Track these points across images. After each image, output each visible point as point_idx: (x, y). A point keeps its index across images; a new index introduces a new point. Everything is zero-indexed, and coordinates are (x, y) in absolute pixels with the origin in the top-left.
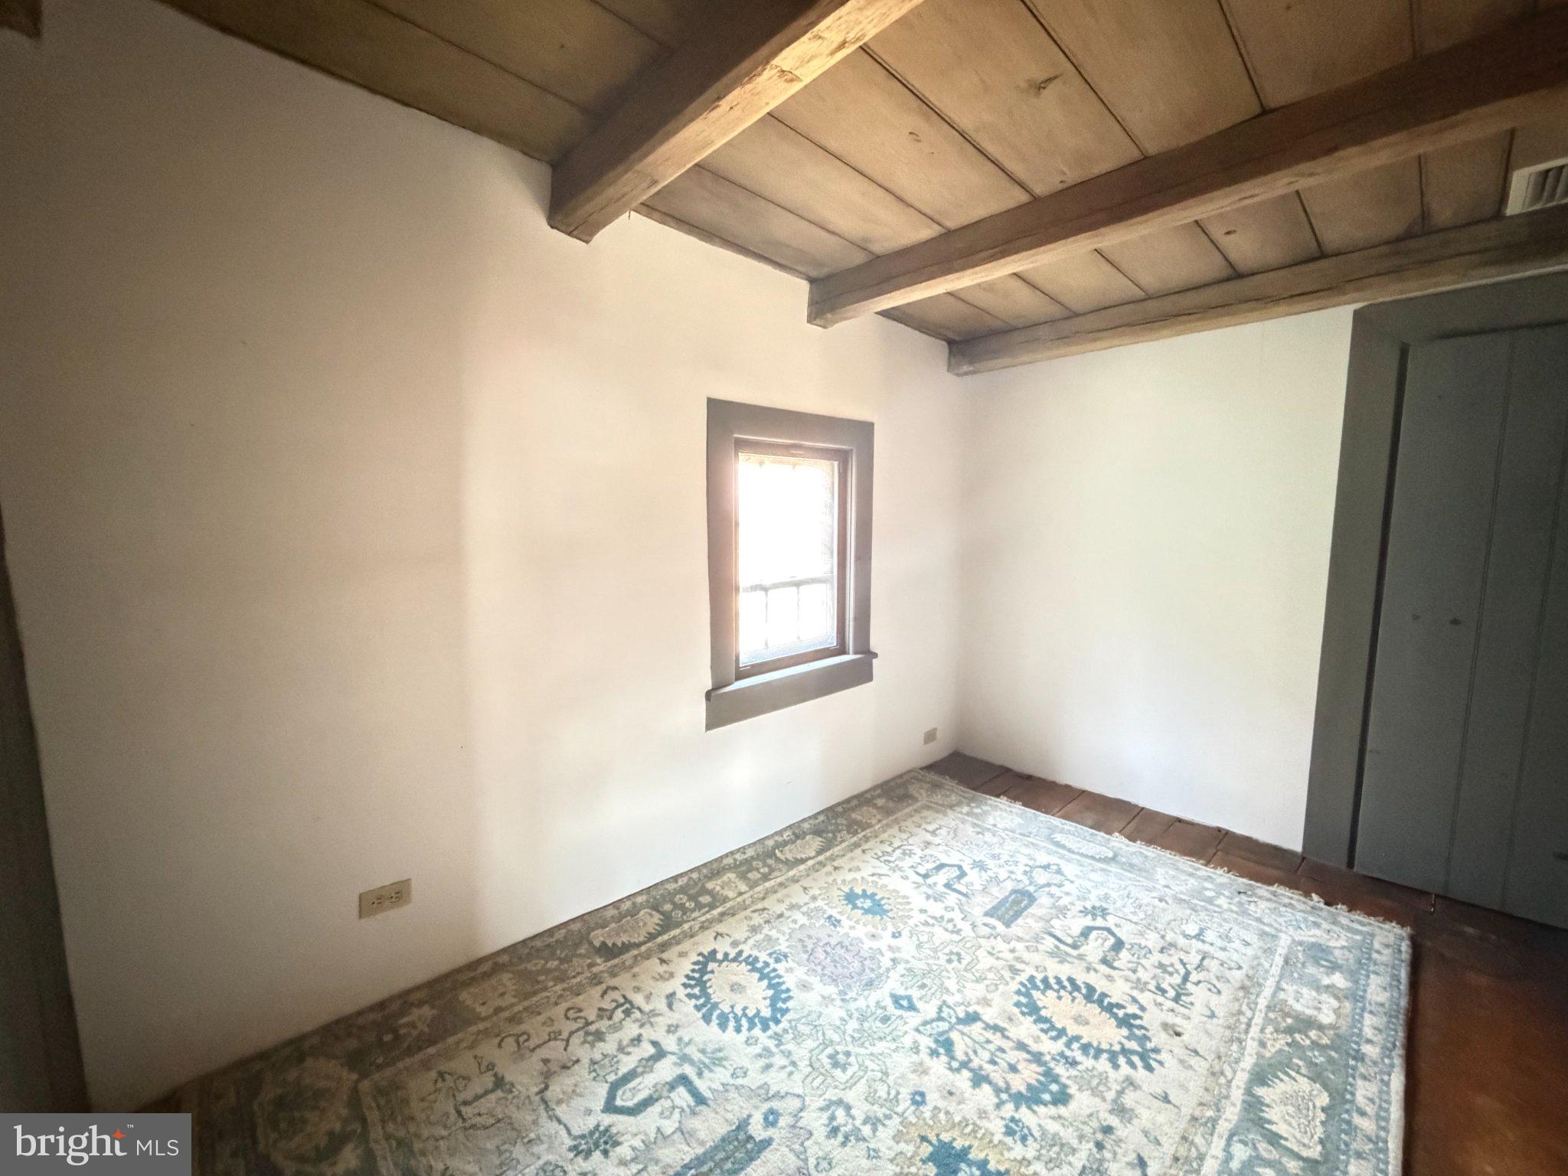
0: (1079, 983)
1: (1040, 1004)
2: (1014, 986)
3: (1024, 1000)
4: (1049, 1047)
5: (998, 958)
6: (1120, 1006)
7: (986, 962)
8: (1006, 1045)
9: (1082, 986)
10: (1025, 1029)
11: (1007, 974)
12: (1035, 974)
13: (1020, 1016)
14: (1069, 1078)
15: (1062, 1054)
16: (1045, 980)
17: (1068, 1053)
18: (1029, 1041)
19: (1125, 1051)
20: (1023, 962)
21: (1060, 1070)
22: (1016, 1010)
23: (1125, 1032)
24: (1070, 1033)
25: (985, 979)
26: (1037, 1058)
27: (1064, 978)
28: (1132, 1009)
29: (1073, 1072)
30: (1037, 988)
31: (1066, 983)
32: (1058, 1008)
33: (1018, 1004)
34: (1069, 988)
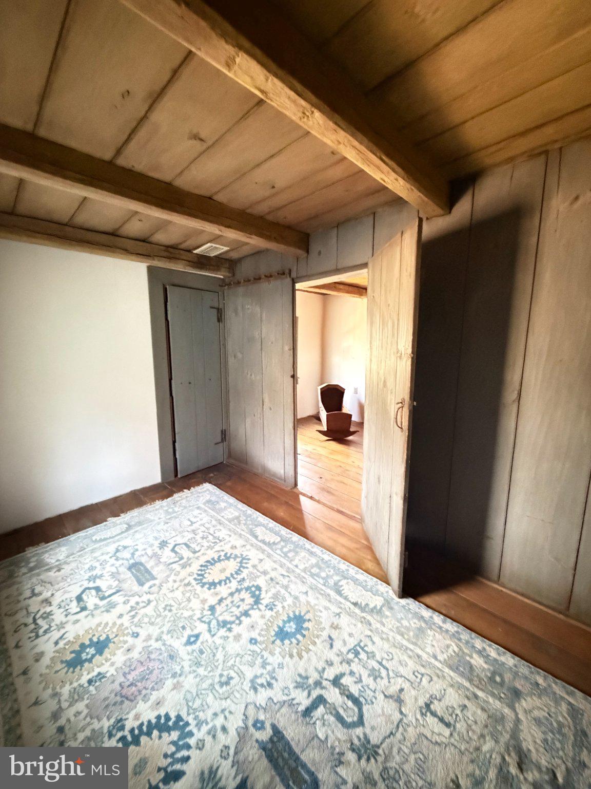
0: (204, 564)
1: (211, 581)
2: (198, 588)
3: (207, 586)
4: (234, 585)
5: (177, 589)
6: (220, 556)
7: (178, 594)
8: (230, 599)
9: (206, 564)
10: (223, 590)
11: (189, 588)
12: (194, 577)
13: (216, 590)
14: (250, 583)
15: (239, 582)
16: (199, 575)
17: (239, 580)
18: (230, 591)
19: (241, 562)
20: (184, 580)
21: (246, 584)
22: (212, 590)
23: (232, 560)
24: (229, 576)
25: (189, 597)
26: (238, 591)
27: (200, 568)
28: (222, 554)
29: (248, 581)
30: (201, 580)
31: (203, 568)
32: (213, 575)
33: (209, 589)
34: (205, 568)
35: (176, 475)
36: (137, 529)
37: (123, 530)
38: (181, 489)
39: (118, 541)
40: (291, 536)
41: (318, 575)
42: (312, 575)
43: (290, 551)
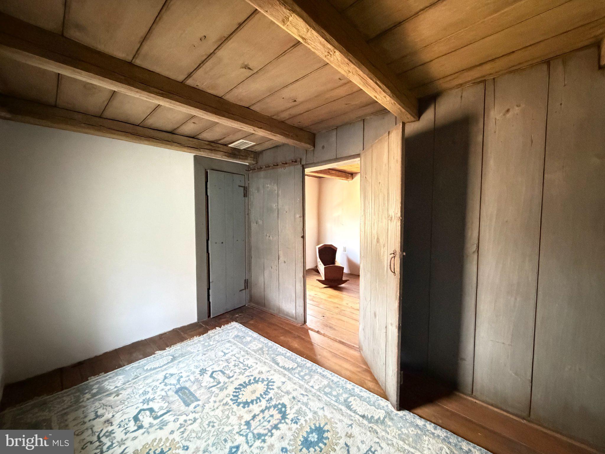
0: (237, 387)
1: (245, 401)
2: (235, 406)
3: (242, 405)
4: (264, 403)
5: (217, 408)
6: (250, 380)
7: (218, 412)
8: (261, 415)
9: (239, 387)
10: (256, 408)
11: (227, 407)
12: (230, 398)
13: (249, 408)
14: (276, 401)
15: (267, 401)
16: (234, 396)
17: (267, 399)
18: (261, 409)
19: (267, 385)
20: (222, 400)
21: (273, 403)
22: (246, 409)
23: (260, 383)
24: (259, 396)
25: (228, 415)
26: (268, 408)
27: (235, 390)
28: (252, 378)
29: (275, 400)
30: (237, 400)
31: (237, 390)
32: (246, 395)
33: (244, 407)
34: (239, 390)
35: (209, 316)
36: (181, 359)
37: (169, 361)
38: (214, 327)
39: (166, 369)
40: (305, 363)
41: (330, 393)
42: (326, 394)
43: (306, 375)
